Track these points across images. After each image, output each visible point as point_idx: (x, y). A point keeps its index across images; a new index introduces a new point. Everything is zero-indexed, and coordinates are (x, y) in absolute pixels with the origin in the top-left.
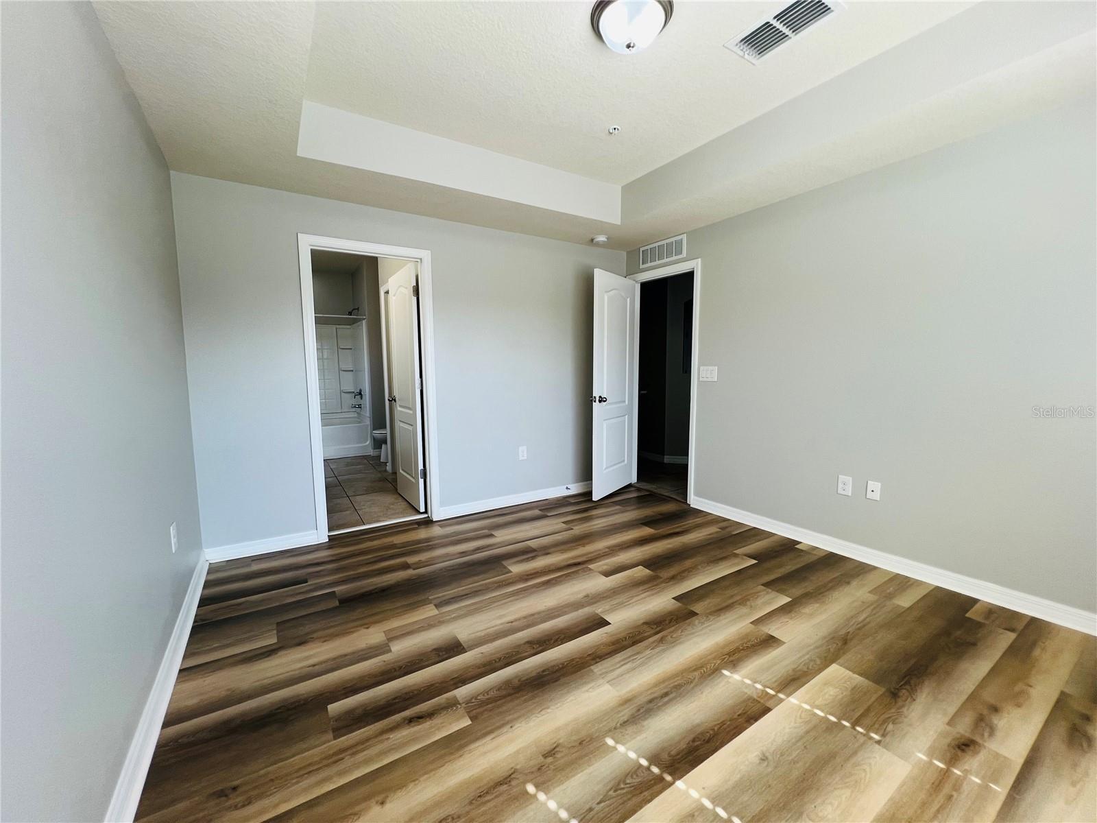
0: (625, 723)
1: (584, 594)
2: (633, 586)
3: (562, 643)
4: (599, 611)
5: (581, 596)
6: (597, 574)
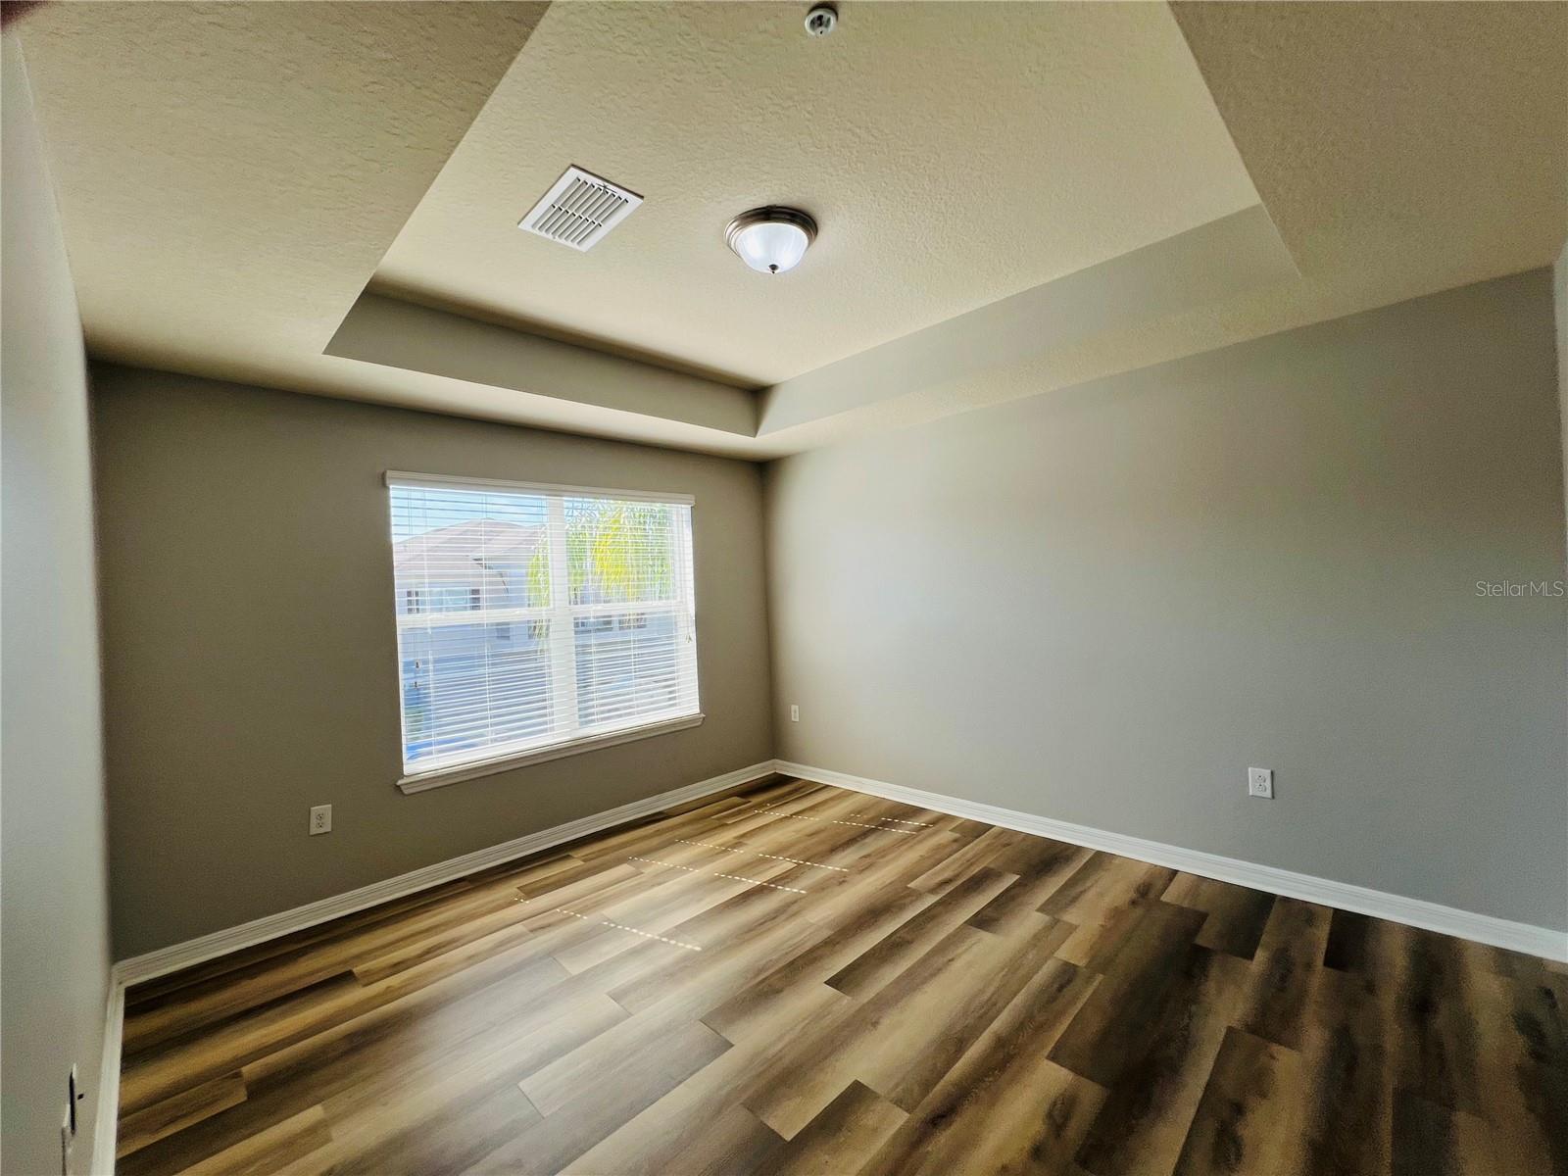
0: (795, 902)
1: (883, 1027)
3: (873, 949)
4: (846, 1000)
5: (886, 1022)
6: (879, 1091)
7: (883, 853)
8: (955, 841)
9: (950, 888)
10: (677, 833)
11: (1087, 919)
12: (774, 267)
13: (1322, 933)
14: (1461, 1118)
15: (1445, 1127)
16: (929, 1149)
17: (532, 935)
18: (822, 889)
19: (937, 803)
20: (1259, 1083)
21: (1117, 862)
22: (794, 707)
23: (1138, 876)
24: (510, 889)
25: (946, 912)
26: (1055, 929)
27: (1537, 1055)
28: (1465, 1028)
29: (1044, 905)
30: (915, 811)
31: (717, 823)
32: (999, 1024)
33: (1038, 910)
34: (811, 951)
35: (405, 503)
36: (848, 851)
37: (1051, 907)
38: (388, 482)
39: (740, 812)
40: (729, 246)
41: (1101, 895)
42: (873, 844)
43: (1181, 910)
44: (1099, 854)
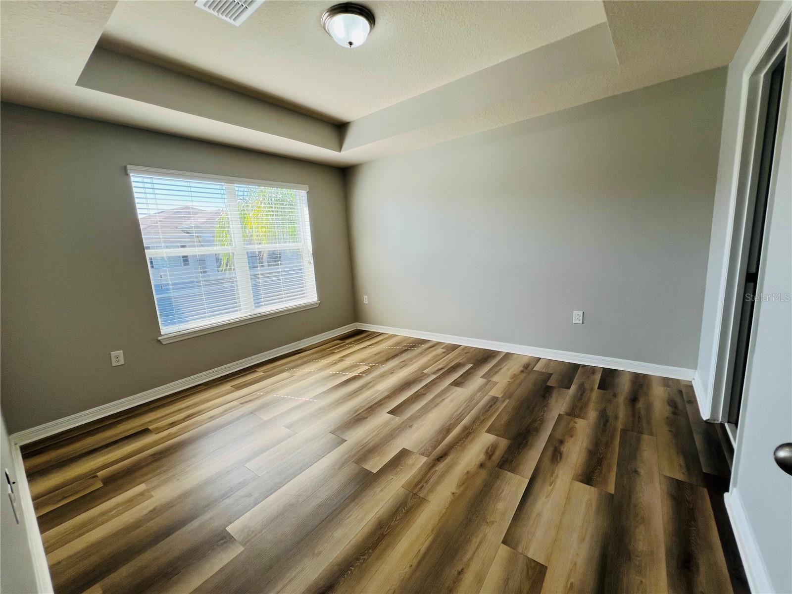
2: (378, 446)
4: (397, 419)
5: (415, 426)
6: (415, 451)
7: (411, 359)
8: (444, 352)
9: (441, 372)
10: (310, 357)
11: (502, 380)
12: (351, 43)
13: (598, 377)
14: (645, 437)
15: (638, 440)
16: (437, 469)
17: (241, 405)
18: (383, 376)
19: (435, 338)
20: (570, 432)
21: (515, 356)
22: (365, 297)
23: (525, 361)
24: (227, 387)
25: (441, 381)
26: (488, 383)
27: (674, 413)
28: (649, 407)
29: (483, 375)
30: (424, 342)
31: (331, 352)
32: (466, 421)
33: (481, 377)
34: (380, 401)
35: (141, 185)
36: (394, 360)
37: (486, 376)
38: (129, 171)
39: (340, 347)
40: (324, 28)
41: (508, 370)
42: (406, 356)
43: (542, 373)
44: (508, 354)
